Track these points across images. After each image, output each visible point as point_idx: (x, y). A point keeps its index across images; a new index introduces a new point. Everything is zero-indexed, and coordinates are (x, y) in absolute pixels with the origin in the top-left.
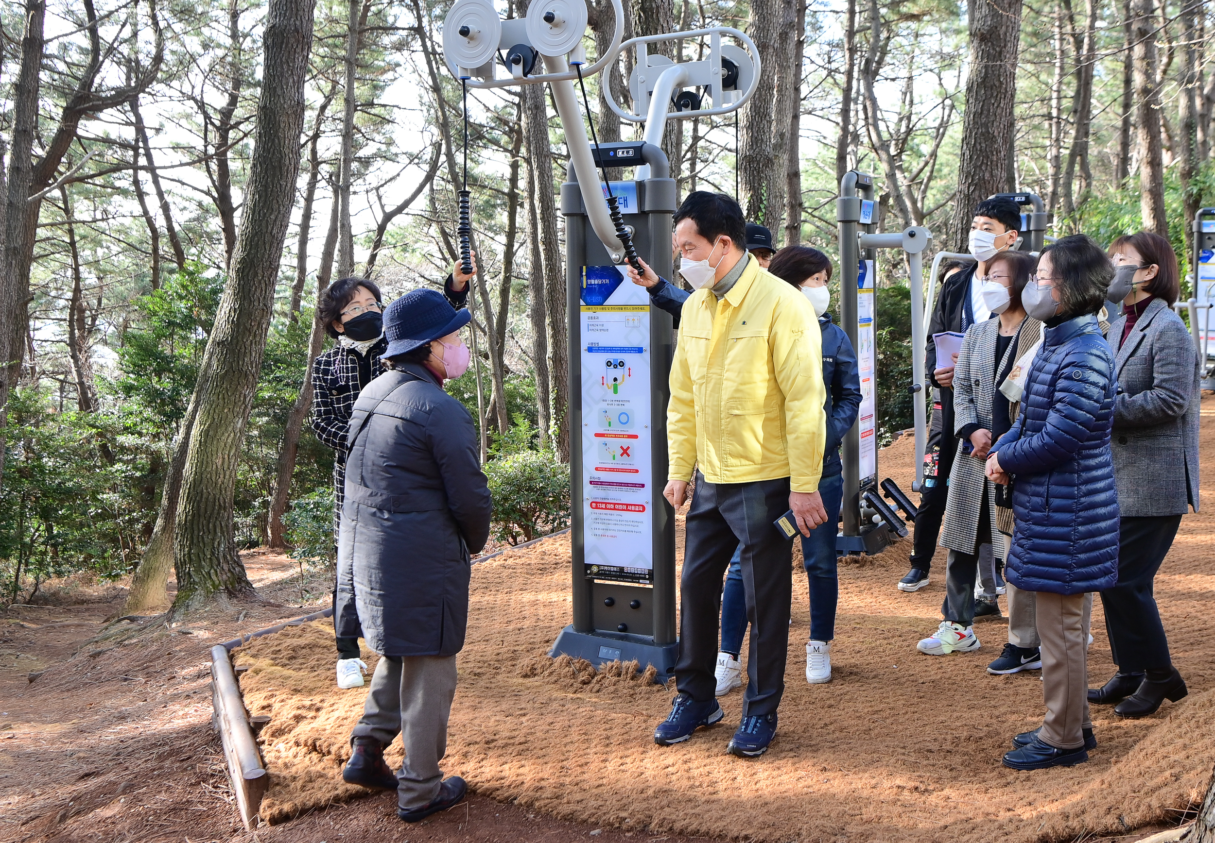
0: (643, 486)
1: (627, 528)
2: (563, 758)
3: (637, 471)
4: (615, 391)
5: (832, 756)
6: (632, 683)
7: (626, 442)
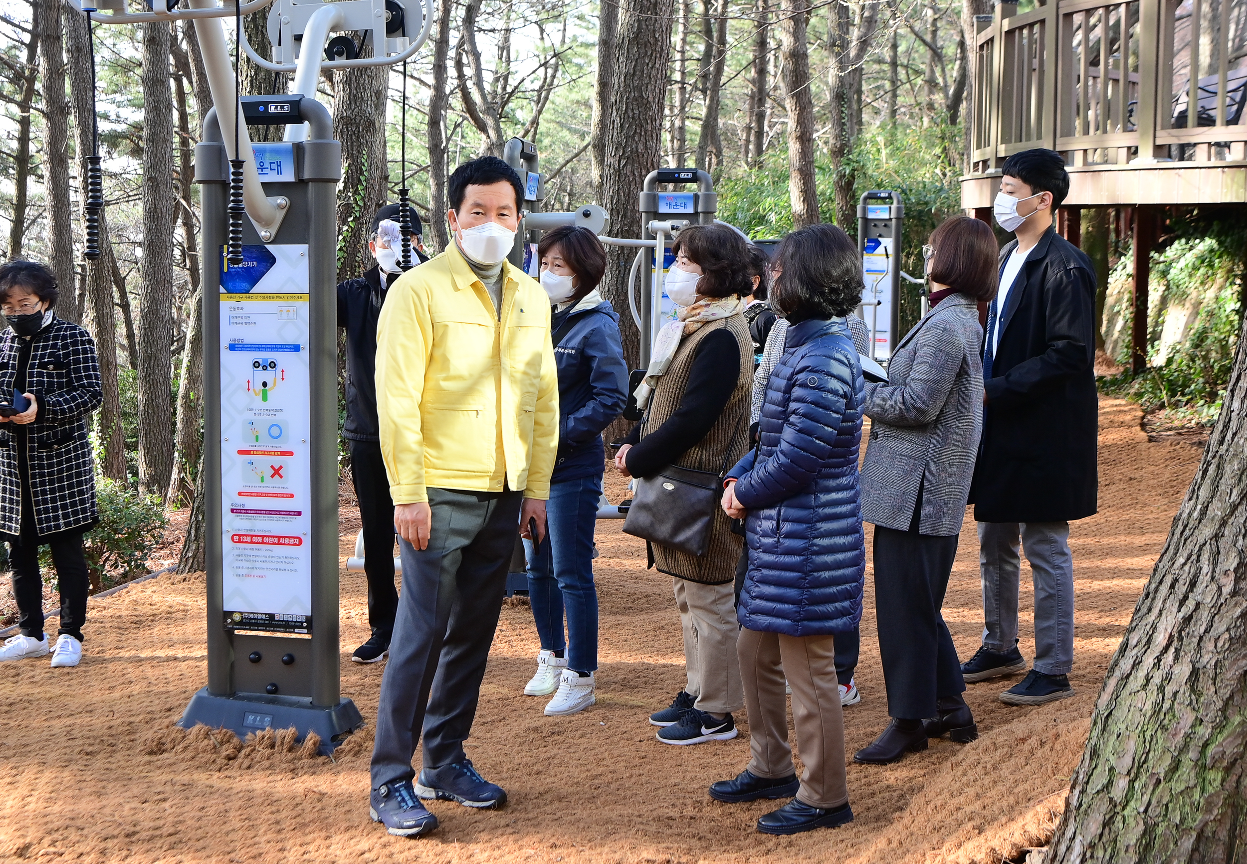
0: (299, 513)
1: (279, 566)
2: (229, 849)
3: (292, 496)
4: (265, 398)
5: (560, 830)
6: (290, 756)
7: (277, 461)
